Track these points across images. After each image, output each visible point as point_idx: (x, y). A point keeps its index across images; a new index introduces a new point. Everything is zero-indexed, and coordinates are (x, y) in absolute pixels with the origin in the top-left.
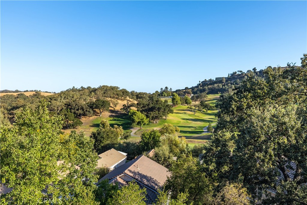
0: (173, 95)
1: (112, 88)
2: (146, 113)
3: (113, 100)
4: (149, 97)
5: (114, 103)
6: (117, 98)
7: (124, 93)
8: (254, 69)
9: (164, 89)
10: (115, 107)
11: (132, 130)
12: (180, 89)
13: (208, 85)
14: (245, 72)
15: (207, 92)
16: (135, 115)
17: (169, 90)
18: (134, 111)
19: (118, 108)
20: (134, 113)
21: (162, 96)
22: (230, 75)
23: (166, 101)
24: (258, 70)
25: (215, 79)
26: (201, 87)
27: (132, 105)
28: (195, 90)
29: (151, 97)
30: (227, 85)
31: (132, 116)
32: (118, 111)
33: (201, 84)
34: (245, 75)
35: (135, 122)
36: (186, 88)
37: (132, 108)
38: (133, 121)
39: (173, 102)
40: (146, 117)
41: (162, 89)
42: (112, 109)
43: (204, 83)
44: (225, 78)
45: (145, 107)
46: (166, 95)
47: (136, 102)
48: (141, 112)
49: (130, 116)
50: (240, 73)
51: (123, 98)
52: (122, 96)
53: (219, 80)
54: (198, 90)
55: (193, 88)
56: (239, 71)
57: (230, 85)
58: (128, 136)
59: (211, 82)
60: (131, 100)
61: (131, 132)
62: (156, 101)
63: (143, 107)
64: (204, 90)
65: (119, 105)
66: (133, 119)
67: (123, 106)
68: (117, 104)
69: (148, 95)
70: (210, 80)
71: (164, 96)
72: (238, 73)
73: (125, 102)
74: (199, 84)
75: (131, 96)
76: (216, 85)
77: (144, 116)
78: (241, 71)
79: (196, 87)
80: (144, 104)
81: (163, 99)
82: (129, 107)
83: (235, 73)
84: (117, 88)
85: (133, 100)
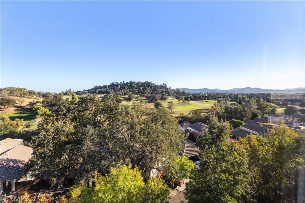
0: (73, 95)
1: (19, 90)
2: (49, 108)
3: (19, 98)
4: (54, 96)
5: (20, 101)
6: (24, 97)
7: (31, 93)
8: (124, 82)
9: (68, 90)
10: (21, 104)
11: (36, 120)
12: (80, 91)
13: (98, 89)
14: (119, 83)
15: (97, 93)
16: (39, 110)
17: (72, 91)
18: (39, 107)
19: (24, 104)
20: (38, 108)
21: (67, 95)
22: (111, 84)
23: (67, 99)
24: (125, 82)
25: (102, 86)
26: (94, 90)
27: (38, 102)
28: (90, 92)
29: (55, 96)
30: (109, 89)
31: (37, 111)
32: (24, 107)
33: (94, 88)
34: (119, 84)
35: (38, 114)
36: (84, 90)
37: (37, 104)
38: (37, 114)
39: (73, 99)
40: (49, 111)
41: (67, 90)
42: (19, 105)
43: (96, 88)
44: (108, 85)
45: (49, 103)
46: (70, 94)
47: (41, 100)
48: (45, 107)
49: (35, 110)
50: (116, 83)
51: (30, 97)
52: (29, 96)
53: (105, 87)
54: (92, 92)
55: (88, 91)
56: (115, 82)
57: (111, 89)
58: (30, 126)
59: (100, 87)
60: (37, 98)
61: (36, 121)
62: (59, 99)
63: (47, 103)
64: (95, 92)
65: (26, 102)
66: (37, 112)
67: (29, 103)
68: (23, 101)
69: (53, 95)
70: (100, 86)
71: (68, 95)
72: (115, 83)
73: (31, 100)
74: (93, 88)
75: (38, 96)
76: (103, 89)
77: (47, 110)
78: (117, 82)
79: (91, 90)
80: (48, 102)
81: (65, 98)
82: (34, 104)
83: (114, 83)
84: (25, 89)
85: (39, 98)
